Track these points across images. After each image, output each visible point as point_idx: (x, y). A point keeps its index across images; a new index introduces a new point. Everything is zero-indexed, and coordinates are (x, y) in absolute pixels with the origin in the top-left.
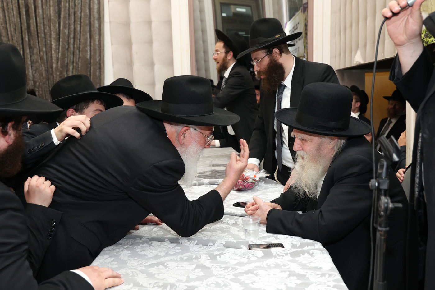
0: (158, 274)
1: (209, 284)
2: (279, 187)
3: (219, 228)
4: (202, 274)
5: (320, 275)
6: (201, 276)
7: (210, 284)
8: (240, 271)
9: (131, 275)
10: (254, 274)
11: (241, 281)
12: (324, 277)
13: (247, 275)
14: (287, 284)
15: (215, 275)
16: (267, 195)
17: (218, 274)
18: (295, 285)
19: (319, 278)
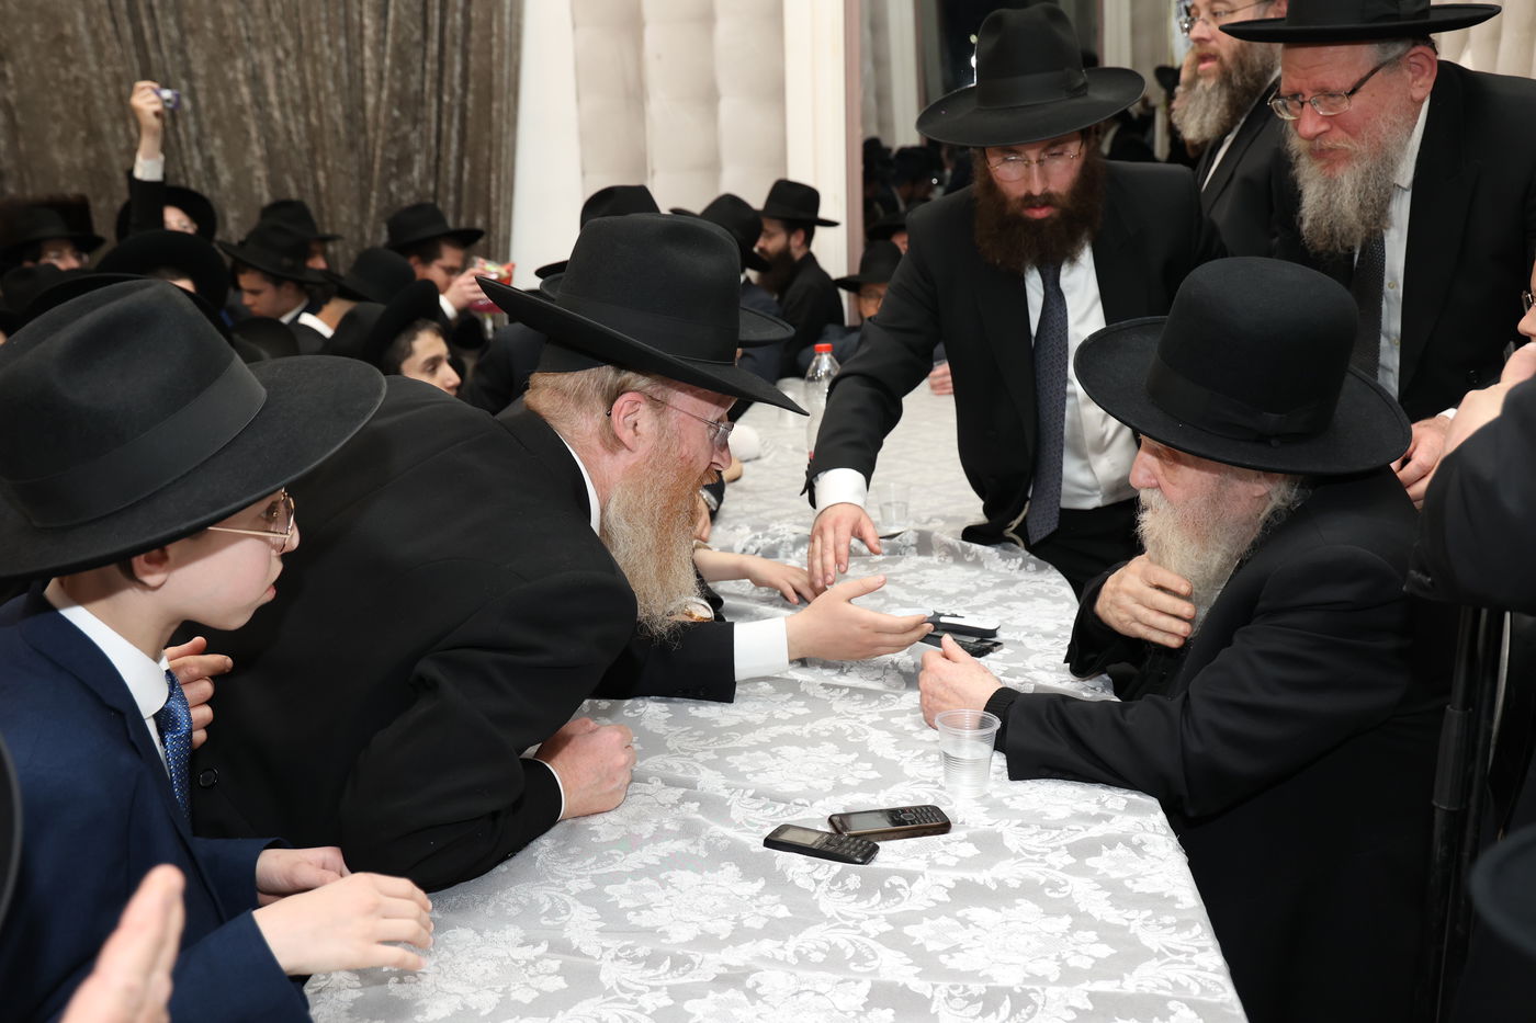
0: (638, 910)
1: (805, 952)
2: (1049, 581)
3: (829, 731)
4: (783, 912)
5: (1174, 928)
6: (779, 920)
7: (809, 952)
8: (909, 908)
9: (547, 907)
10: (958, 919)
11: (914, 943)
12: (1188, 932)
13: (934, 922)
14: (1064, 957)
15: (829, 916)
16: (1010, 608)
17: (836, 916)
18: (1092, 961)
19: (1171, 934)
